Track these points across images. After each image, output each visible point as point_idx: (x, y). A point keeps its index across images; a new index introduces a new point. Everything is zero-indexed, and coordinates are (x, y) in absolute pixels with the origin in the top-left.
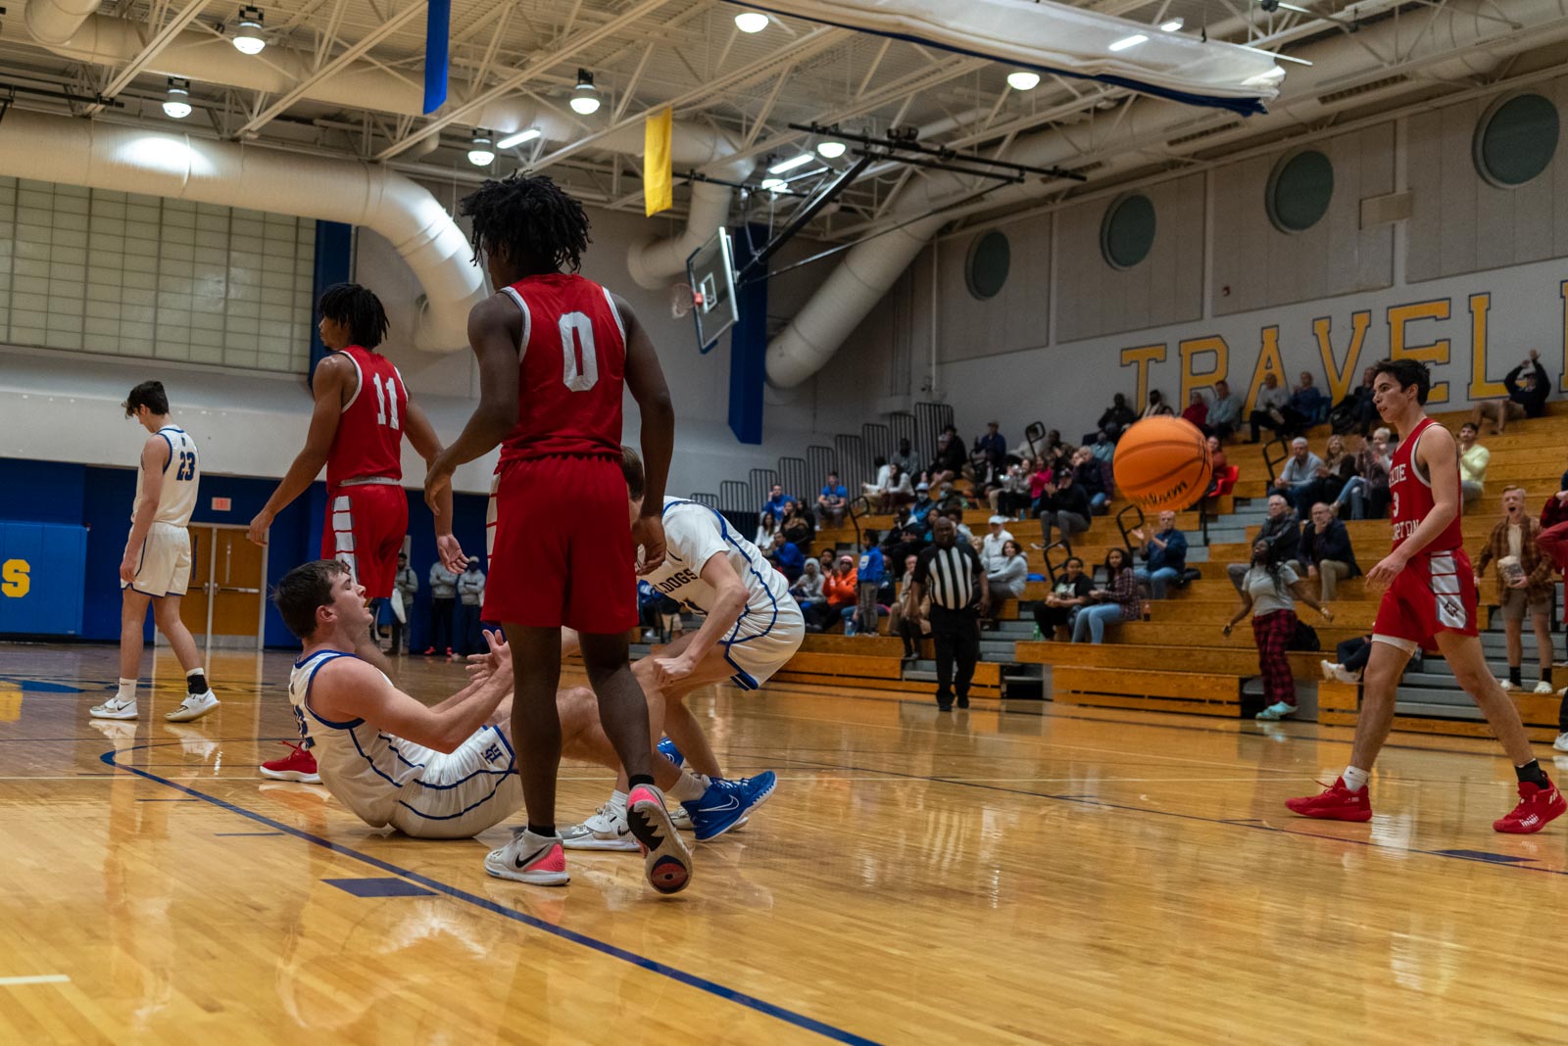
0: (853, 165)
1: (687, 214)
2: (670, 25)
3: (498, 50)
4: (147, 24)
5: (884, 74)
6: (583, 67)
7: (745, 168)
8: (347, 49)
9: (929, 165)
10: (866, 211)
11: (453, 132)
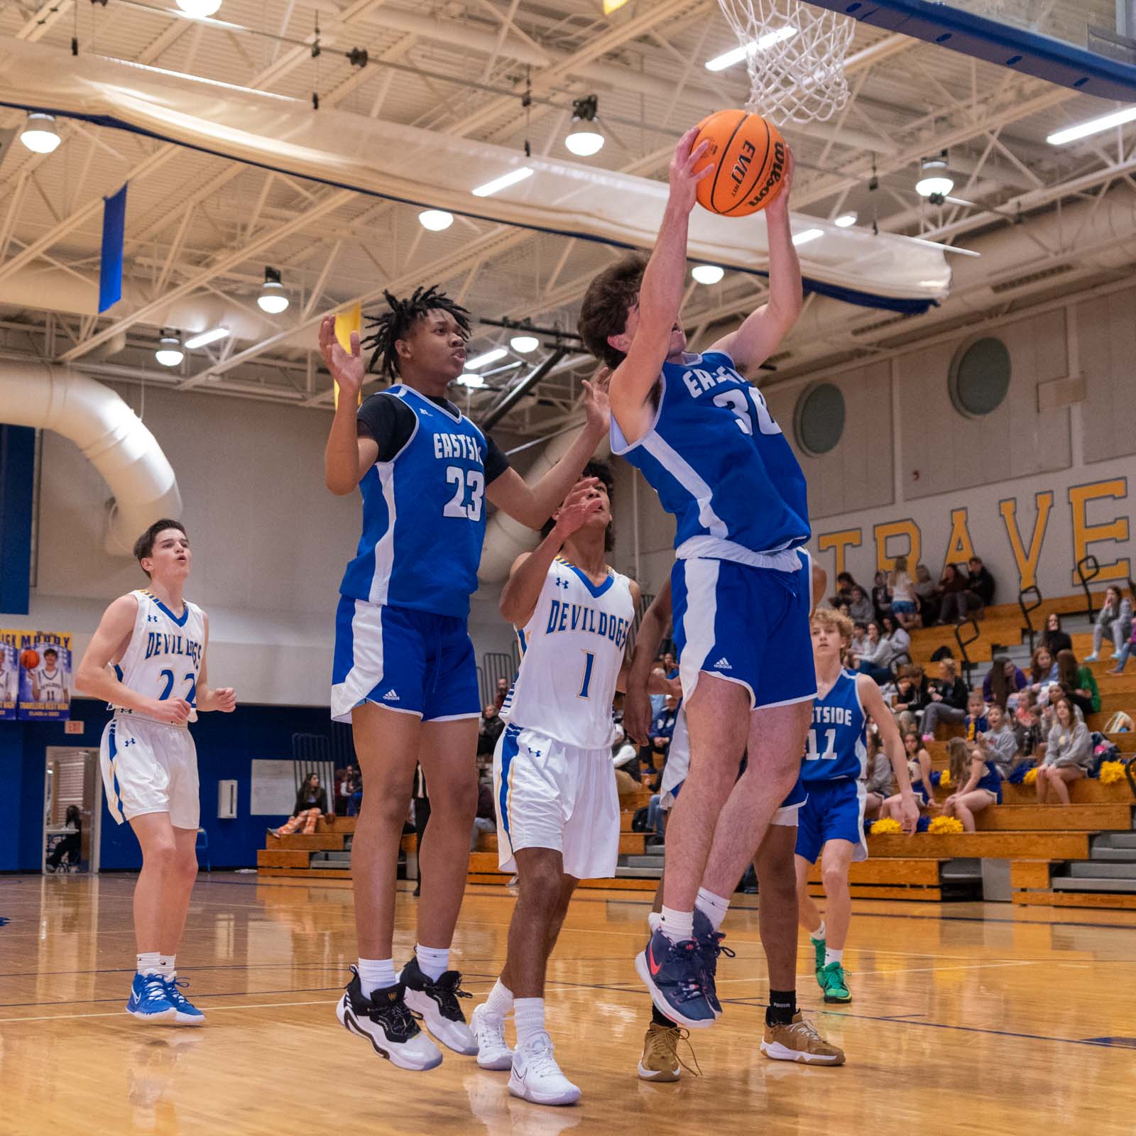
0: (547, 358)
2: (357, 223)
3: (182, 249)
5: (573, 269)
6: (269, 265)
8: (23, 249)
10: (564, 404)
11: (139, 332)
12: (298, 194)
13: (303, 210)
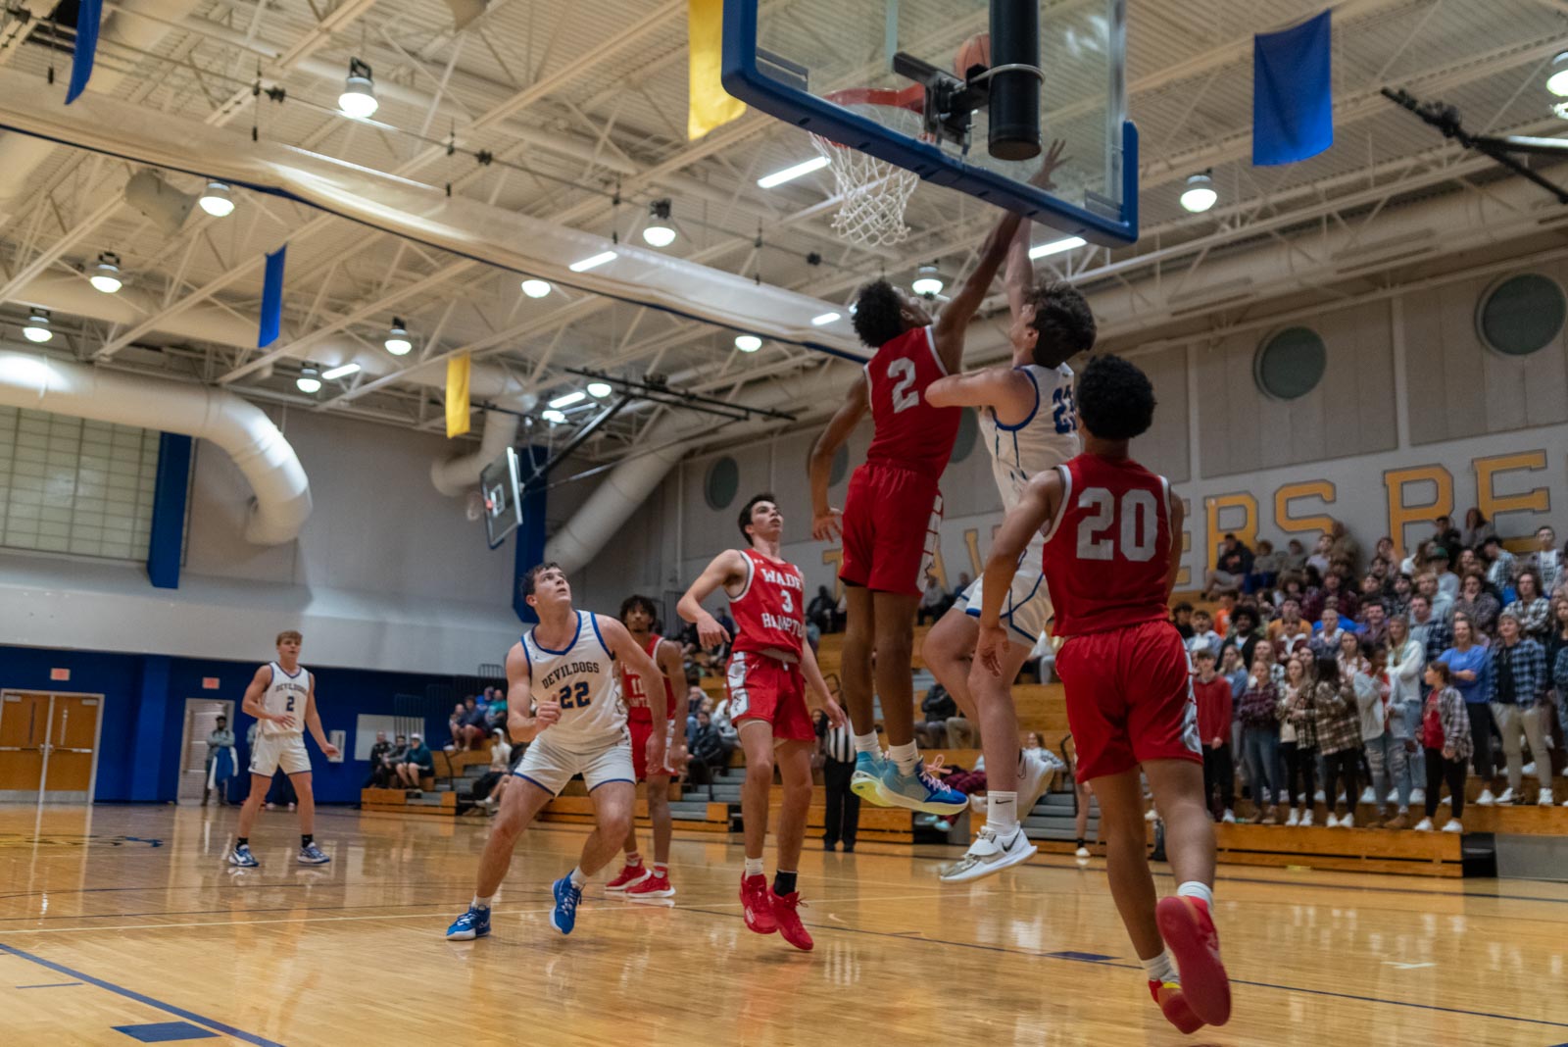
0: (616, 401)
1: (481, 436)
2: (470, 286)
3: (326, 299)
4: (12, 262)
5: (640, 333)
6: (396, 315)
7: (529, 402)
8: (194, 291)
9: (676, 405)
10: (626, 438)
11: (285, 363)
12: (424, 261)
13: (428, 274)
